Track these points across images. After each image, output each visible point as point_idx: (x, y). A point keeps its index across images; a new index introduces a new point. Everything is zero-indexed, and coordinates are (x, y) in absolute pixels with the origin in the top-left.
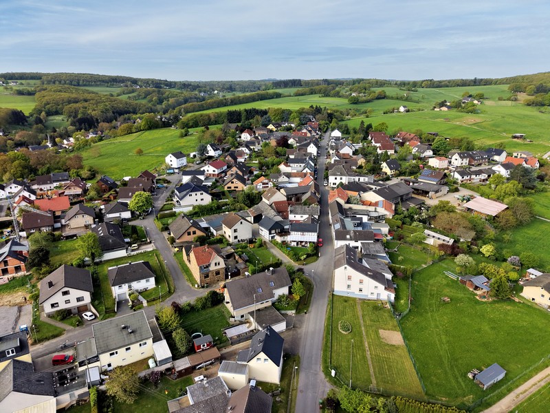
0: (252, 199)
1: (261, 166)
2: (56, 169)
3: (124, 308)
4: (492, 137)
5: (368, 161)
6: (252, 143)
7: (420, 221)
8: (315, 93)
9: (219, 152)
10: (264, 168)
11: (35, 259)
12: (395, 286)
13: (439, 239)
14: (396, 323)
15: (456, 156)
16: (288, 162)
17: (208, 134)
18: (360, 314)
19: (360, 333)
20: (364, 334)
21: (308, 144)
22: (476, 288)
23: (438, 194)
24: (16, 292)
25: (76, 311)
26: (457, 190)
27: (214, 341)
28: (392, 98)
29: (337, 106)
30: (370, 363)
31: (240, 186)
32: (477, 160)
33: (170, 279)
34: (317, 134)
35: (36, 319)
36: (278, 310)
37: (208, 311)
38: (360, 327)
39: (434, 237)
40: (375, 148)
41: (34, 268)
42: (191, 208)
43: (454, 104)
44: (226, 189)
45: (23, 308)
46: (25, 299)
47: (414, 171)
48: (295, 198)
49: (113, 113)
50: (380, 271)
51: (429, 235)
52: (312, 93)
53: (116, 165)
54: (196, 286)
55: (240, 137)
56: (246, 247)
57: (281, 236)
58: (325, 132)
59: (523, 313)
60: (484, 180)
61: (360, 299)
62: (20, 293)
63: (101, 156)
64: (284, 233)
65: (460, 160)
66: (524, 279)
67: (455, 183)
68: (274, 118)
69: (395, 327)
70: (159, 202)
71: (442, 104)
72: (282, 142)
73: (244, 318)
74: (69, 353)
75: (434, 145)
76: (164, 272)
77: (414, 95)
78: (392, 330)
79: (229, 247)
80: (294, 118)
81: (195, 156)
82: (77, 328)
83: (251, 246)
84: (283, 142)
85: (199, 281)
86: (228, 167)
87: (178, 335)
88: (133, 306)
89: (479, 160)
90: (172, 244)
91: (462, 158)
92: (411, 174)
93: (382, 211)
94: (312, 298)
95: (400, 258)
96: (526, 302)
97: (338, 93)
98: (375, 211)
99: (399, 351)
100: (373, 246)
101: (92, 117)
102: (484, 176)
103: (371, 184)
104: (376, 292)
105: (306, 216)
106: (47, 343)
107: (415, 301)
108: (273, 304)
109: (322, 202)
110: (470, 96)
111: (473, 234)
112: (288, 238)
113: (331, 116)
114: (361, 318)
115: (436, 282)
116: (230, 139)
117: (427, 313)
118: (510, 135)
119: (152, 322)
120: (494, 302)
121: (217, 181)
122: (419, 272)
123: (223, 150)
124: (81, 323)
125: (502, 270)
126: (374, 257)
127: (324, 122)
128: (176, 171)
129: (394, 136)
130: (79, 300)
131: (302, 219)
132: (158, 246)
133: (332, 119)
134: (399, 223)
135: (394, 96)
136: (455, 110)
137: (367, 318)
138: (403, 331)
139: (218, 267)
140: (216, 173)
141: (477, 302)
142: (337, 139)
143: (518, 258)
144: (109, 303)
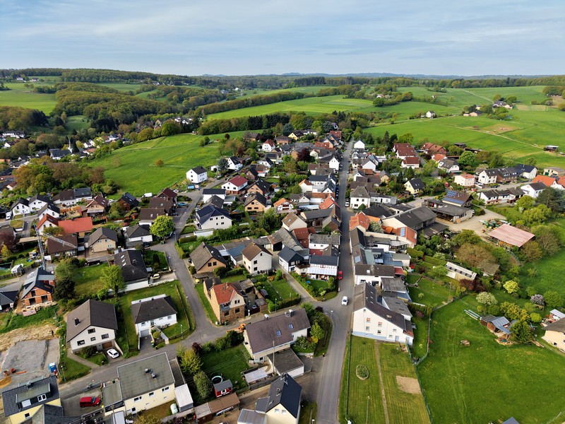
0: (273, 224)
1: (282, 183)
2: (78, 182)
3: (146, 345)
4: (522, 149)
5: (392, 179)
6: (274, 156)
7: (442, 251)
8: (339, 94)
9: (240, 165)
10: (285, 185)
11: (61, 291)
12: (414, 327)
13: (461, 272)
14: (413, 369)
15: (484, 174)
16: (309, 179)
17: (229, 143)
18: (378, 357)
19: (377, 380)
20: (381, 381)
21: (330, 158)
22: (497, 330)
23: (462, 219)
24: (44, 324)
25: (101, 348)
26: (483, 213)
27: (234, 385)
28: (419, 100)
29: (362, 108)
30: (386, 413)
31: (261, 207)
32: (505, 177)
33: (191, 314)
34: (340, 144)
35: (63, 355)
36: (296, 352)
37: (228, 351)
38: (377, 373)
39: (456, 270)
40: (400, 162)
41: (61, 300)
42: (211, 233)
43: (484, 109)
44: (246, 209)
45: (51, 342)
46: (53, 332)
47: (439, 190)
48: (314, 222)
49: (133, 113)
50: (399, 312)
51: (451, 268)
52: (335, 94)
53: (137, 178)
54: (216, 323)
55: (261, 147)
56: (265, 279)
57: (300, 268)
58: (348, 141)
59: (543, 359)
60: (511, 202)
61: (378, 341)
62: (47, 326)
63: (121, 166)
64: (304, 264)
65: (488, 177)
66: (547, 320)
67: (482, 204)
68: (296, 126)
69: (413, 373)
70: (180, 223)
71: (472, 109)
72: (303, 155)
73: (263, 360)
74: (95, 394)
75: (461, 159)
76: (185, 306)
77: (443, 97)
78: (409, 376)
79: (249, 280)
80: (317, 126)
81: (215, 170)
82: (102, 366)
83: (271, 278)
84: (305, 156)
85: (219, 318)
86: (249, 184)
87: (199, 379)
88: (155, 344)
89: (508, 177)
90: (193, 274)
91: (490, 176)
92: (436, 193)
93: (404, 240)
94: (331, 340)
95: (421, 295)
96: (547, 346)
97: (363, 94)
98: (397, 240)
99: (416, 401)
100: (392, 282)
101: (112, 118)
102: (512, 197)
103: (394, 206)
104: (394, 334)
105: (326, 246)
106: (74, 382)
107: (434, 345)
108: (292, 346)
109: (343, 228)
110: (502, 100)
111: (497, 267)
112: (308, 271)
113: (354, 123)
114: (378, 362)
115: (456, 322)
116: (251, 150)
117: (445, 357)
118: (543, 147)
119: (174, 362)
120: (514, 346)
121: (237, 200)
122: (439, 311)
123: (244, 162)
124: (106, 361)
125: (524, 311)
126: (394, 294)
127: (347, 130)
128: (197, 186)
129: (420, 147)
130: (104, 337)
131: (323, 248)
132: (179, 276)
133: (355, 126)
134: (421, 253)
135: (422, 98)
136: (486, 115)
137: (384, 363)
138: (420, 378)
139: (238, 305)
140: (237, 190)
141: (497, 346)
142: (360, 151)
143: (542, 297)
144: (132, 340)
